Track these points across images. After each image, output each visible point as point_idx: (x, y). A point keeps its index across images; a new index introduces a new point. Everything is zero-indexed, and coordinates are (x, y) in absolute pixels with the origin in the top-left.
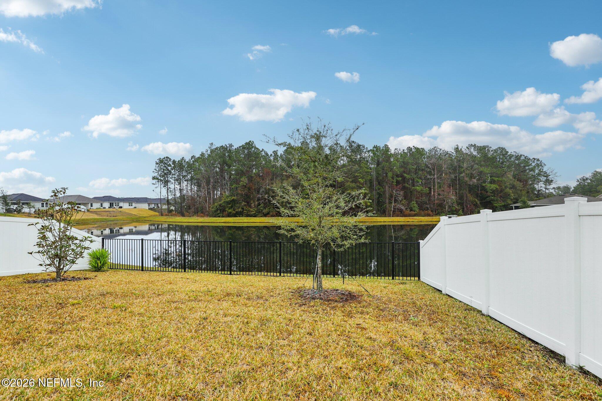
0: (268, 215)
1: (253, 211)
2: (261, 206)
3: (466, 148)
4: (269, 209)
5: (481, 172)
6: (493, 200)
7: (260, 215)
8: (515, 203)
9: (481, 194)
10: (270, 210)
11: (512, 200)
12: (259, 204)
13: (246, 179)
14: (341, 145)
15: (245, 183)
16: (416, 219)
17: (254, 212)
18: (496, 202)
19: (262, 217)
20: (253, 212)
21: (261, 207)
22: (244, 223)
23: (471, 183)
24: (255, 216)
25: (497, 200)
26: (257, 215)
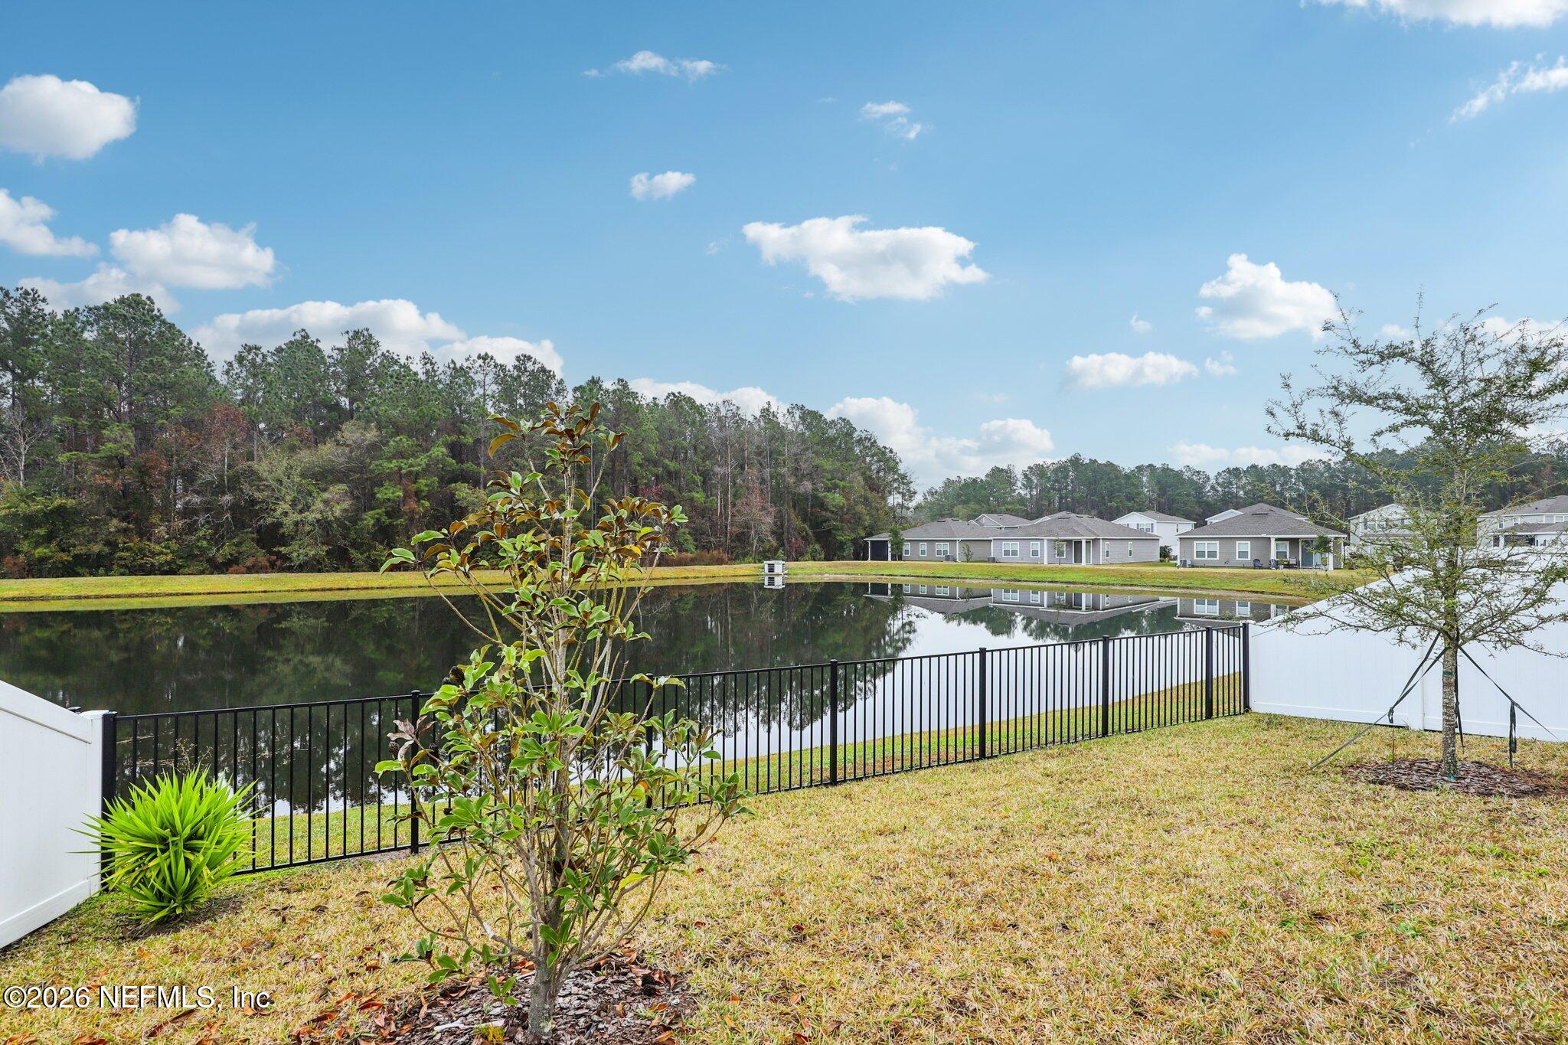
0: (235, 567)
1: (162, 553)
2: (201, 534)
3: (785, 412)
4: (237, 545)
5: (817, 467)
6: (836, 528)
7: (193, 568)
8: (870, 535)
9: (812, 514)
10: (243, 548)
11: (865, 528)
12: (191, 528)
13: (130, 434)
14: (499, 362)
15: (127, 447)
16: (701, 572)
17: (169, 558)
18: (840, 533)
19: (202, 572)
20: (163, 558)
21: (198, 540)
22: (130, 596)
23: (801, 490)
24: (171, 570)
25: (842, 529)
26: (181, 567)
